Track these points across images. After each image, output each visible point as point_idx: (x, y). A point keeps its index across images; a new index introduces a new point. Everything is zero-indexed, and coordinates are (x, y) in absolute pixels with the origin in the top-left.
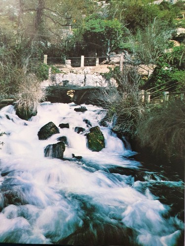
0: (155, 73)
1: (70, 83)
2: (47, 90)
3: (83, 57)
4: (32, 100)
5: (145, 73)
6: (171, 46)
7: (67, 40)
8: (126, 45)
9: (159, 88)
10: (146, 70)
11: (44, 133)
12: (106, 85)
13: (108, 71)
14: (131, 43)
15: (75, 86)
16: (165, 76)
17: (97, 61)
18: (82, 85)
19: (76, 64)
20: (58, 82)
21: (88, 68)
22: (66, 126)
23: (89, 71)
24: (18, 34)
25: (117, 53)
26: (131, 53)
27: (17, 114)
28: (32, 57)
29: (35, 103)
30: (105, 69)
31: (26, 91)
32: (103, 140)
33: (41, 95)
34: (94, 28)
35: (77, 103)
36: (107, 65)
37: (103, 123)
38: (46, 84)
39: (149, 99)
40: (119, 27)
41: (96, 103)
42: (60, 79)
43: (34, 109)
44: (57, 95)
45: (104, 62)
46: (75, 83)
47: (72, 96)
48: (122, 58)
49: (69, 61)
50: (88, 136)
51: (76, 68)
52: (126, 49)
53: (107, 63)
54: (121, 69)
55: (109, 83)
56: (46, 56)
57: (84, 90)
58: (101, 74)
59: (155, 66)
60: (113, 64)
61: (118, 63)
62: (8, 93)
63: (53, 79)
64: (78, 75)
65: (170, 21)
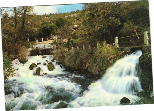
0: (68, 41)
1: (39, 48)
2: (30, 51)
3: (42, 38)
4: (25, 56)
5: (65, 41)
6: (73, 31)
7: (36, 32)
8: (57, 32)
9: (70, 46)
10: (65, 40)
11: (31, 67)
12: (52, 47)
13: (52, 42)
14: (59, 32)
15: (41, 49)
16: (72, 42)
17: (48, 39)
18: (44, 48)
19: (40, 41)
20: (34, 48)
21: (45, 42)
22: (39, 63)
23: (45, 43)
24: (16, 32)
25: (55, 36)
26: (59, 35)
27: (20, 62)
28: (23, 40)
29: (26, 57)
30: (51, 42)
31: (22, 53)
32: (54, 67)
33: (28, 54)
34: (45, 27)
35: (43, 55)
36: (51, 40)
37: (53, 61)
38: (30, 49)
39: (67, 50)
40: (54, 26)
41: (49, 54)
42: (35, 47)
43: (26, 59)
44: (35, 53)
45: (50, 39)
46: (41, 48)
47: (40, 52)
48: (56, 37)
49: (37, 40)
50: (48, 66)
51: (41, 42)
52: (57, 34)
53: (51, 39)
54: (57, 41)
55: (53, 46)
56: (28, 39)
57: (44, 50)
58: (50, 43)
59: (68, 39)
60: (53, 39)
61: (56, 39)
62: (15, 54)
63: (32, 47)
64: (42, 45)
65: (71, 23)
